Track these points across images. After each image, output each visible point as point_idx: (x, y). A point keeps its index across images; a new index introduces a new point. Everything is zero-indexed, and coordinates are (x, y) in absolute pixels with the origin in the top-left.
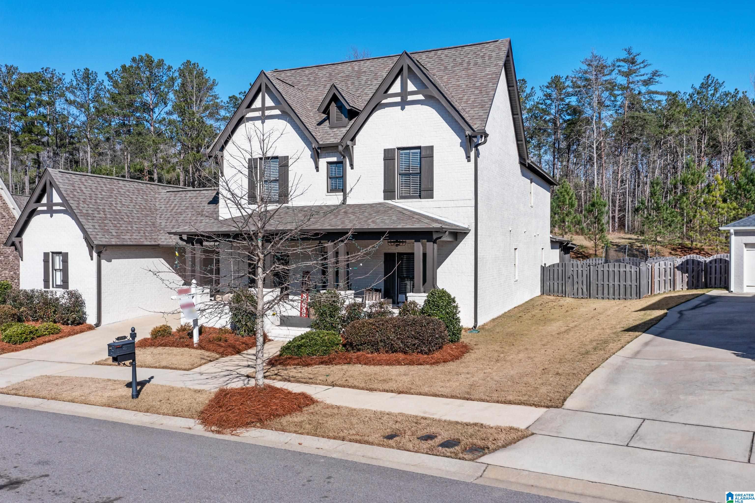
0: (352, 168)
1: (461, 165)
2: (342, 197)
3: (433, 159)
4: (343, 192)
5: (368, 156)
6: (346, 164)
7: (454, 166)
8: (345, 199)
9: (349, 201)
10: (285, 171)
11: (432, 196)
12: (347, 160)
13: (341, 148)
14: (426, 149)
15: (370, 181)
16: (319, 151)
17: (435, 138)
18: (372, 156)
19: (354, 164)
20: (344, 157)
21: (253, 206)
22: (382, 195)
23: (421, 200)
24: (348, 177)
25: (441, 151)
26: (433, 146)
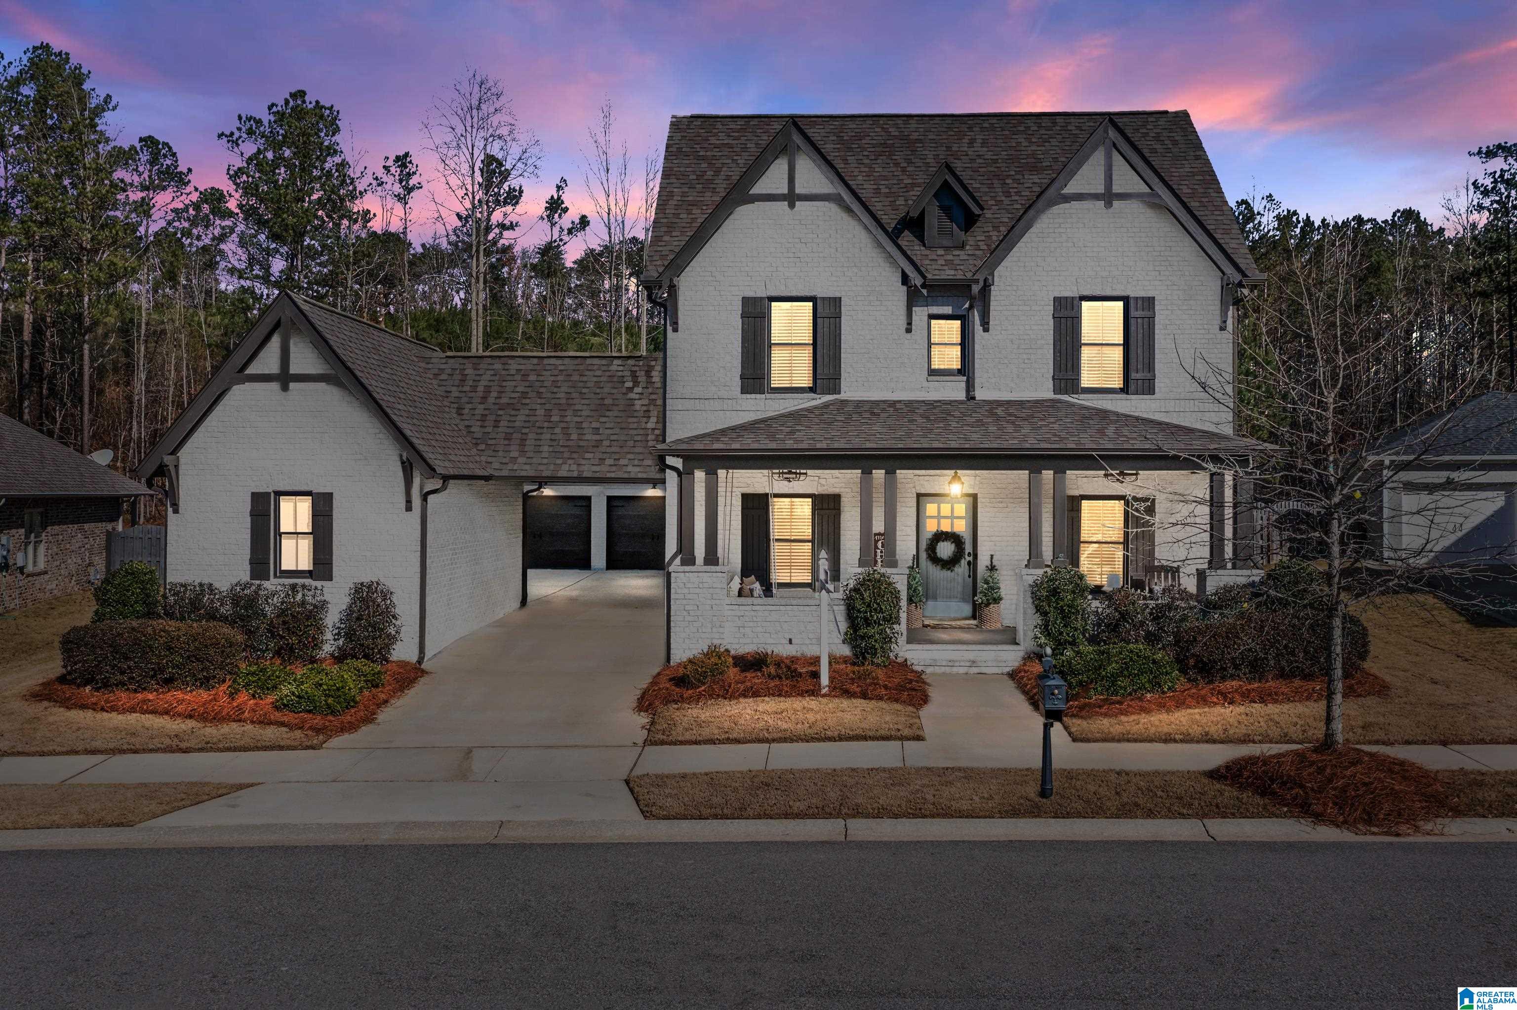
0: (986, 330)
1: (1207, 336)
2: (963, 385)
3: (1154, 321)
4: (964, 375)
5: (1021, 308)
6: (974, 322)
7: (1193, 336)
8: (971, 389)
9: (980, 394)
10: (832, 327)
11: (1151, 391)
12: (976, 313)
13: (976, 289)
14: (1140, 302)
15: (1025, 356)
16: (925, 292)
17: (1157, 283)
18: (1028, 308)
19: (991, 323)
20: (971, 307)
21: (753, 396)
22: (1050, 384)
23: (1129, 397)
24: (977, 347)
25: (1169, 307)
26: (1154, 298)
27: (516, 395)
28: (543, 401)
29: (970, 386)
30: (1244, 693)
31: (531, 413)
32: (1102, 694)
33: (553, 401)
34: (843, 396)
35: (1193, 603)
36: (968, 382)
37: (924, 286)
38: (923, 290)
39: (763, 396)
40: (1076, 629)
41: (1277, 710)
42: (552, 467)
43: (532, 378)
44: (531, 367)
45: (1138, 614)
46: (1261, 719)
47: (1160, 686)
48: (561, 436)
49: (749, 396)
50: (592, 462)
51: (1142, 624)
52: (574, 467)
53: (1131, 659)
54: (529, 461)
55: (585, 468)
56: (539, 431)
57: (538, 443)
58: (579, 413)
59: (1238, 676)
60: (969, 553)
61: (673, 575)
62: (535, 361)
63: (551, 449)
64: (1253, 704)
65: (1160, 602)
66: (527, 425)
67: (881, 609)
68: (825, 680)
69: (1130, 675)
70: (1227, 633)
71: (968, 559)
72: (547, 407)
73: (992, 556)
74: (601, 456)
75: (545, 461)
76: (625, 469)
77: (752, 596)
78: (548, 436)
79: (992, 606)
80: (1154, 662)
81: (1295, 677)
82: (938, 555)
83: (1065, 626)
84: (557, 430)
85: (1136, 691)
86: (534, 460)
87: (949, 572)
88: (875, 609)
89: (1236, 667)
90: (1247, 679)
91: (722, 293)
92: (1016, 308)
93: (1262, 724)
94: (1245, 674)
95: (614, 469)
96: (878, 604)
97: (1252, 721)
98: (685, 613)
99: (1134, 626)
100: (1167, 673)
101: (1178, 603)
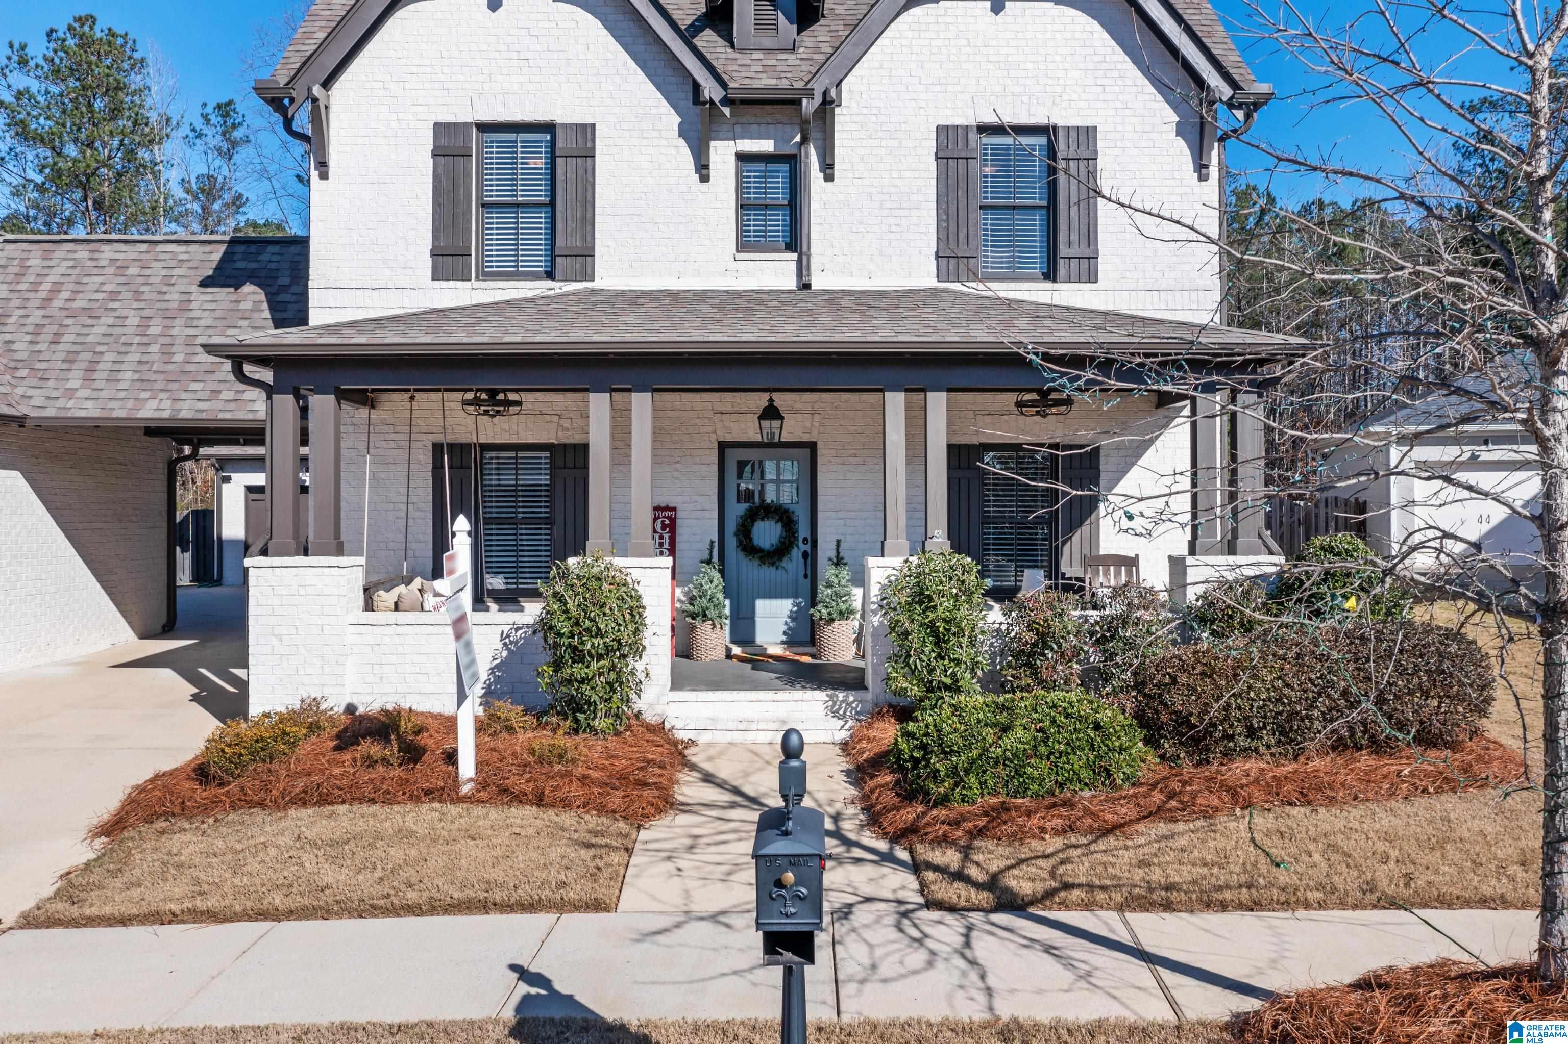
0: (829, 178)
1: (1179, 190)
2: (793, 266)
3: (1096, 166)
4: (795, 251)
5: (884, 143)
6: (808, 164)
7: (1157, 190)
8: (804, 273)
9: (818, 283)
10: (581, 171)
11: (1092, 277)
12: (813, 151)
13: (809, 106)
14: (1073, 134)
15: (892, 221)
16: (727, 111)
17: (1100, 105)
18: (895, 143)
19: (836, 166)
20: (805, 140)
21: (452, 284)
22: (932, 265)
23: (1056, 286)
24: (814, 206)
25: (1119, 144)
26: (1095, 127)
27: (100, 296)
28: (142, 305)
29: (803, 268)
30: (1268, 785)
31: (119, 322)
32: (996, 794)
33: (159, 305)
34: (597, 284)
35: (1165, 614)
36: (799, 261)
37: (726, 101)
38: (723, 109)
39: (467, 284)
40: (958, 662)
41: (1340, 824)
42: (130, 404)
43: (133, 271)
44: (134, 256)
45: (1068, 633)
46: (1312, 847)
47: (1109, 775)
48: (156, 357)
49: (444, 284)
50: (200, 395)
51: (1077, 651)
52: (167, 404)
53: (1053, 721)
54: (95, 394)
55: (185, 405)
56: (123, 349)
57: (117, 367)
58: (195, 323)
59: (1256, 750)
60: (805, 539)
61: (251, 572)
62: (144, 247)
63: (136, 376)
64: (1288, 809)
65: (1107, 612)
66: (106, 340)
67: (599, 629)
68: (467, 767)
69: (1051, 753)
70: (1233, 668)
71: (804, 547)
72: (145, 313)
73: (838, 542)
74: (216, 386)
75: (122, 395)
76: (250, 406)
77: (422, 610)
78: (136, 357)
79: (836, 623)
80: (1097, 727)
81: (1360, 749)
82: (756, 541)
83: (940, 657)
84: (154, 348)
85: (1061, 786)
86: (103, 394)
87: (773, 569)
88: (588, 630)
89: (1252, 733)
90: (1273, 755)
91: (401, 116)
92: (875, 143)
93: (1317, 857)
94: (1268, 747)
95: (232, 406)
96: (592, 620)
97: (1293, 850)
98: (275, 641)
99: (1062, 655)
100: (1121, 749)
101: (1139, 614)
